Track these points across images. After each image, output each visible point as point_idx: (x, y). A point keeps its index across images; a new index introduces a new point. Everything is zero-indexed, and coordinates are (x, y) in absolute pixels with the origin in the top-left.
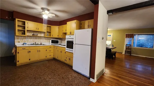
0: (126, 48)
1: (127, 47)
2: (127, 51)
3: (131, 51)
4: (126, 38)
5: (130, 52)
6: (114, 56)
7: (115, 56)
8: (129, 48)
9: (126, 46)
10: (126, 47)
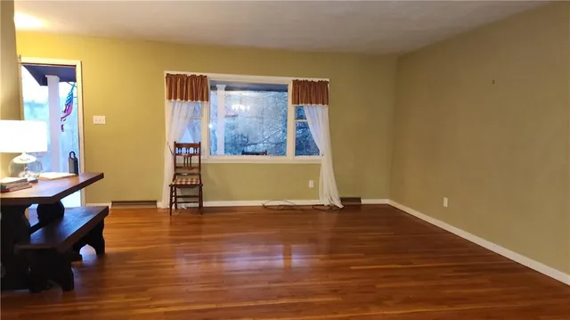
0: (176, 167)
1: (180, 160)
2: (181, 186)
3: (201, 186)
4: (170, 98)
5: (194, 192)
6: (87, 252)
7: (99, 245)
8: (190, 167)
9: (175, 155)
10: (175, 160)
